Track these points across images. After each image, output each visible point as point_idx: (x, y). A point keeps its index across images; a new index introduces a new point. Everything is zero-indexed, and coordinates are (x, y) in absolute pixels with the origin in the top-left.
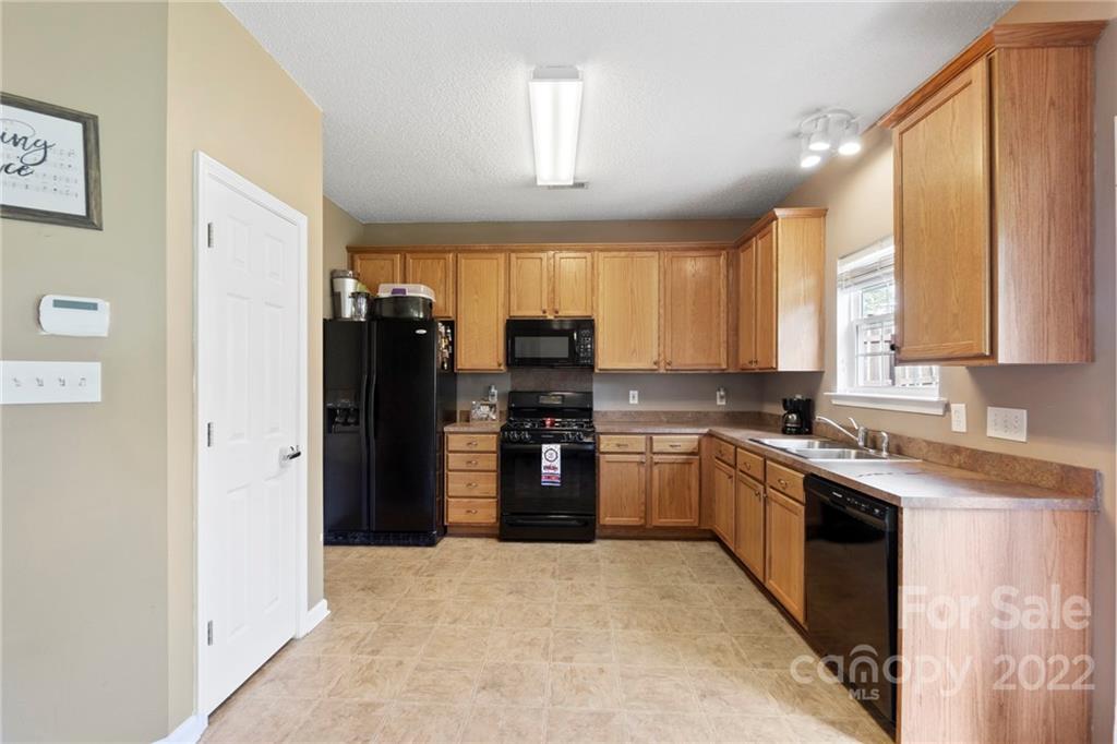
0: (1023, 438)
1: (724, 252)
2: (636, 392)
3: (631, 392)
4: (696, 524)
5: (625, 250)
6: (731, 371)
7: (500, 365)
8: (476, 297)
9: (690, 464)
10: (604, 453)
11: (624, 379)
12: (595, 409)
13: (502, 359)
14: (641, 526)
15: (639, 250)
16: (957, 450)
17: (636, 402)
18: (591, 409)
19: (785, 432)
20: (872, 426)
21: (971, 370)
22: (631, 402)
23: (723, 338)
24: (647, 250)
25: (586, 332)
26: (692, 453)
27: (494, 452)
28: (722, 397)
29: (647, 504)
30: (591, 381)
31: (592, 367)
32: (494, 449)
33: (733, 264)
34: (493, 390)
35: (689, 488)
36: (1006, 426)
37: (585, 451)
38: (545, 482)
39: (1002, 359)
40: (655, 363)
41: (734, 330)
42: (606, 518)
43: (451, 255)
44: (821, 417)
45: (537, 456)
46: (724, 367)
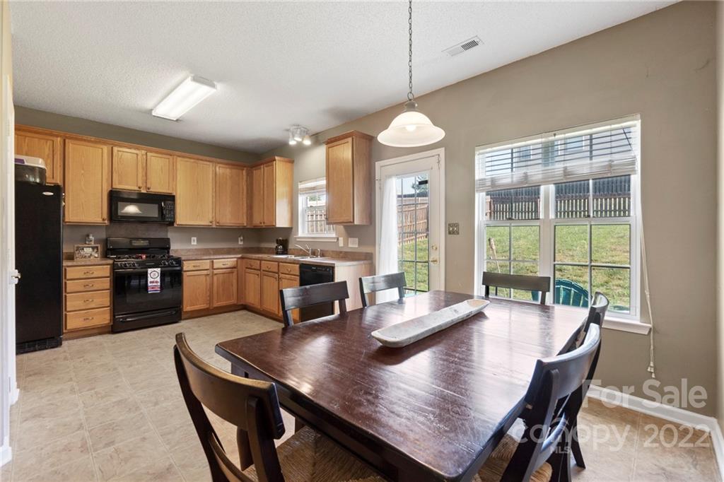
0: (357, 246)
1: (245, 169)
2: (195, 238)
3: (193, 238)
4: (235, 303)
5: (194, 159)
6: (248, 227)
7: (104, 220)
8: (83, 172)
9: (233, 273)
10: (186, 271)
11: (189, 230)
12: (171, 248)
13: (105, 216)
14: (207, 309)
15: (201, 160)
16: (341, 252)
17: (195, 243)
18: (169, 248)
19: (277, 253)
20: (314, 248)
21: (344, 226)
22: (192, 243)
23: (245, 210)
24: (206, 161)
25: (170, 202)
26: (234, 268)
27: (108, 277)
28: (241, 240)
29: (211, 296)
30: (167, 231)
31: (172, 223)
32: (108, 275)
33: (250, 175)
34: (91, 237)
35: (232, 286)
36: (353, 244)
37: (175, 270)
38: (150, 291)
39: (356, 223)
40: (211, 222)
41: (250, 208)
42: (187, 307)
43: (59, 139)
44: (291, 246)
45: (145, 275)
46: (245, 225)
